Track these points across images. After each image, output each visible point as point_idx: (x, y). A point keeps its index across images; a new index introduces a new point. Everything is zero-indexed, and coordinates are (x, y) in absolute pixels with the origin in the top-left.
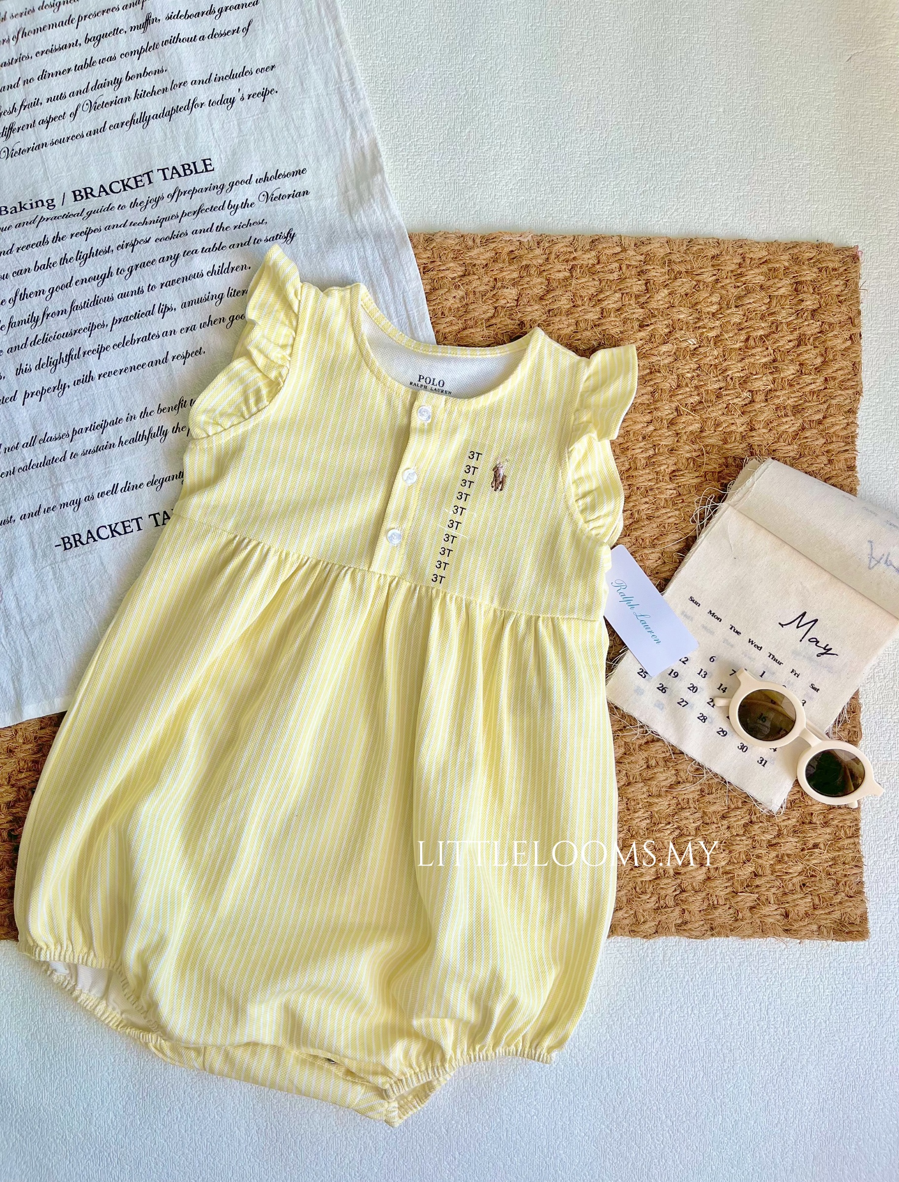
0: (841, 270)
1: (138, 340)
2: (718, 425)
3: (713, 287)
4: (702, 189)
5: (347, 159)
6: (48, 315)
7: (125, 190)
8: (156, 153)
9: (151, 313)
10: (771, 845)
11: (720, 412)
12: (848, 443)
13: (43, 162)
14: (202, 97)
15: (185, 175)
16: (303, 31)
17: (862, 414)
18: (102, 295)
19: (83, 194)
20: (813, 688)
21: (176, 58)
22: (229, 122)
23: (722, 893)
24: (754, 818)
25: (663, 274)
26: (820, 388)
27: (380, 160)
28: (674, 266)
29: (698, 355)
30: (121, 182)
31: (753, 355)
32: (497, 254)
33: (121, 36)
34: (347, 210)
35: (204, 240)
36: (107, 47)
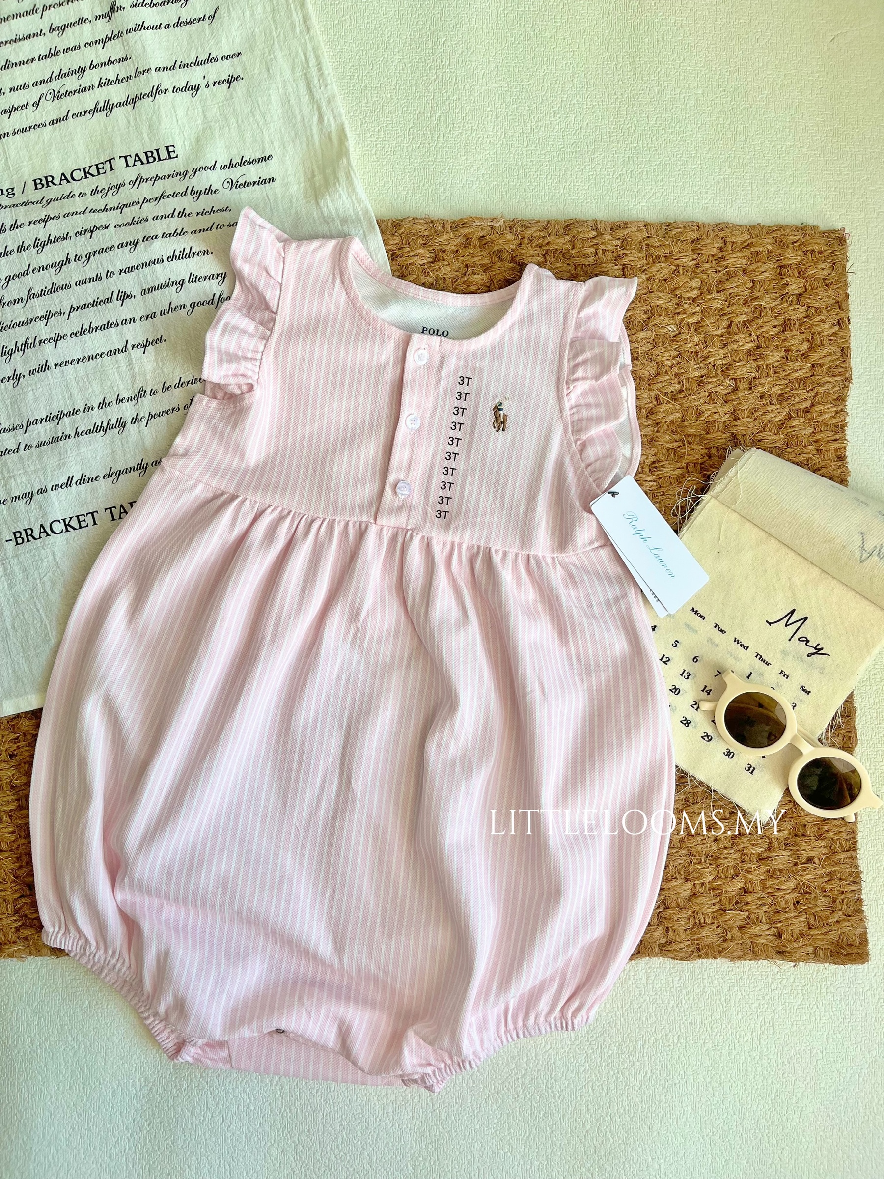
0: (827, 253)
2: (699, 414)
3: (693, 271)
4: (681, 172)
5: (313, 145)
6: (4, 304)
7: (86, 177)
8: (119, 140)
9: (108, 300)
10: (761, 859)
11: (702, 401)
12: (837, 432)
13: (5, 153)
14: (166, 83)
15: (148, 162)
16: (269, 18)
17: (852, 402)
18: (60, 282)
19: (44, 182)
20: (804, 690)
21: (140, 45)
22: (194, 109)
23: (709, 910)
25: (641, 259)
26: (807, 375)
27: (346, 144)
28: (652, 250)
29: (678, 341)
30: (82, 170)
31: (735, 341)
32: (467, 239)
33: (86, 26)
34: (313, 196)
35: (165, 225)
36: (71, 37)
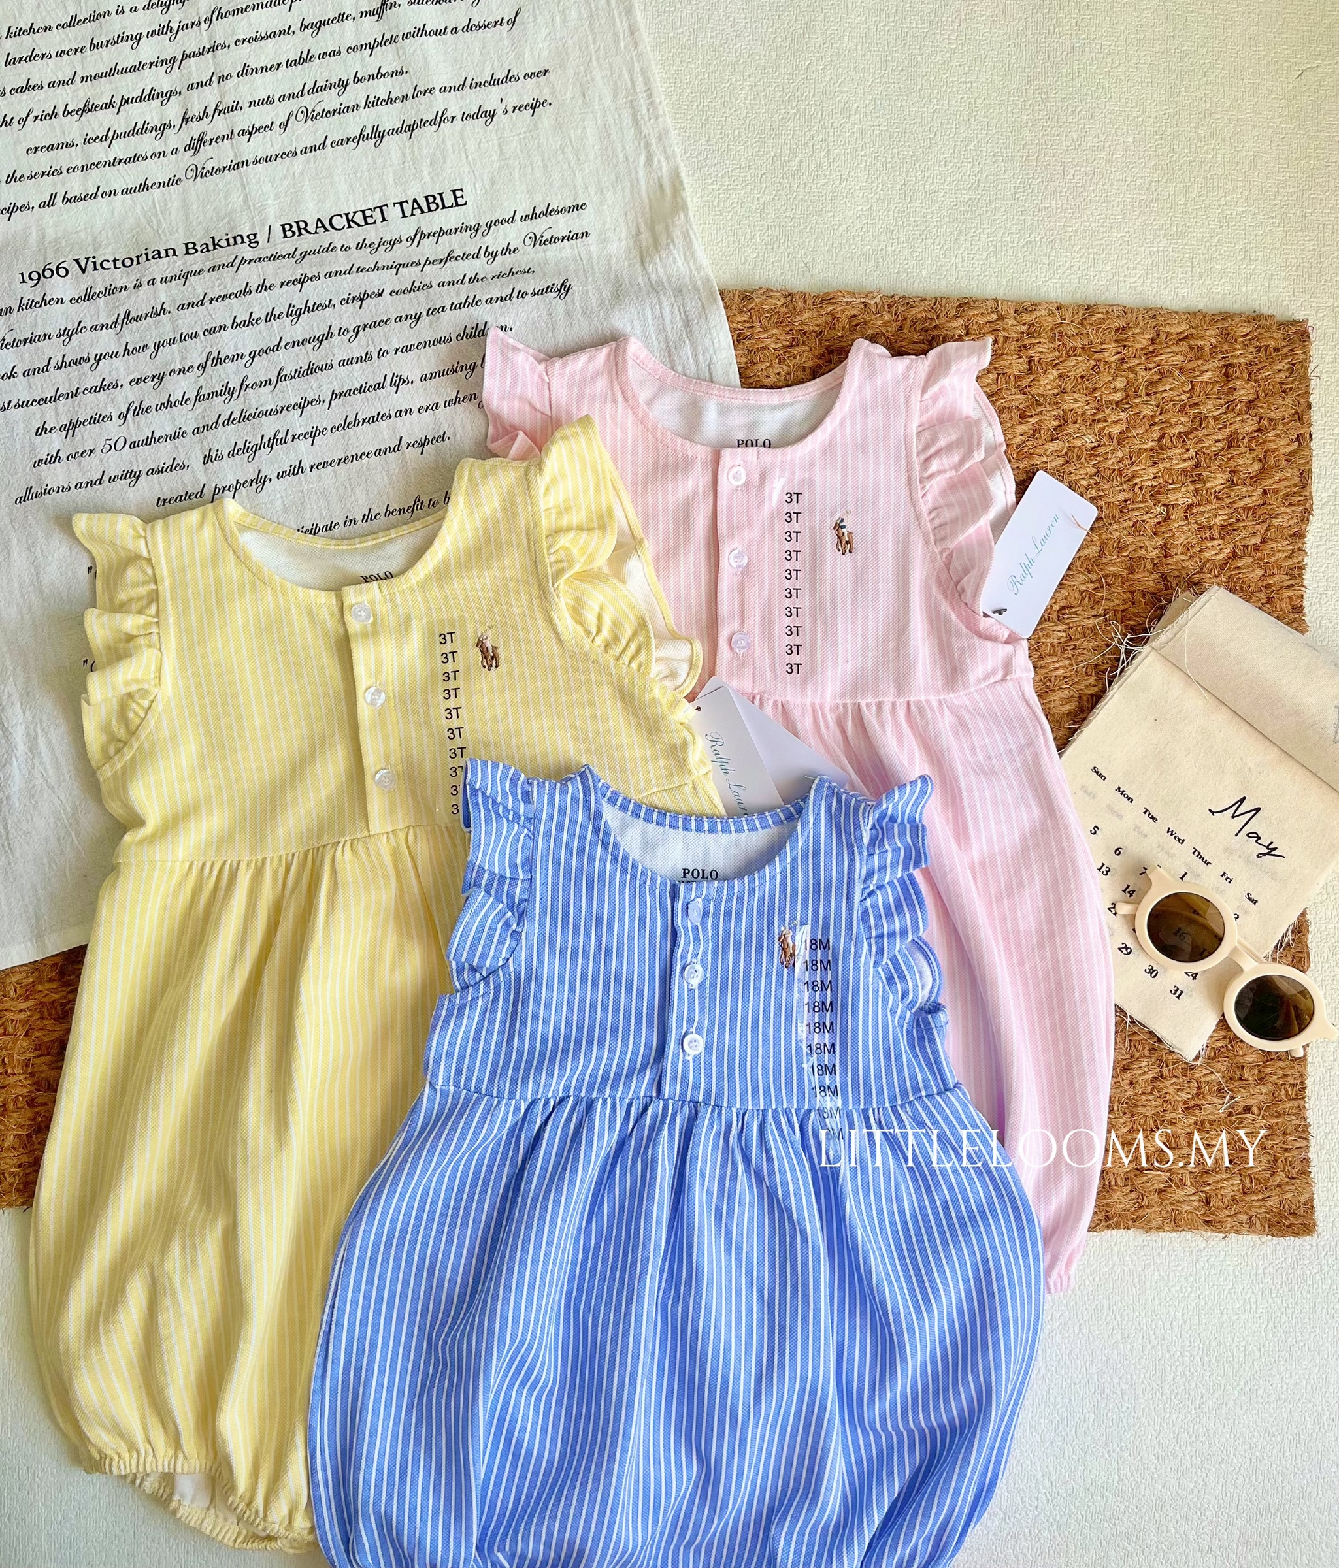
0: (1286, 350)
1: (364, 420)
2: (1121, 548)
3: (1117, 368)
4: (1103, 242)
5: (639, 192)
6: (247, 387)
7: (350, 227)
8: (391, 182)
9: (379, 386)
10: (1188, 1109)
11: (1125, 532)
12: (1292, 577)
13: (244, 187)
14: (453, 108)
15: (430, 210)
16: (586, 26)
17: (1312, 539)
18: (319, 362)
19: (295, 229)
20: (1249, 899)
21: (420, 56)
22: (487, 142)
23: (1122, 1170)
24: (1166, 1071)
25: (1052, 350)
26: (1256, 503)
27: (683, 194)
28: (1066, 340)
29: (1096, 456)
30: (344, 216)
31: (1170, 458)
32: (833, 319)
33: (349, 24)
34: (638, 258)
35: (453, 294)
36: (328, 39)
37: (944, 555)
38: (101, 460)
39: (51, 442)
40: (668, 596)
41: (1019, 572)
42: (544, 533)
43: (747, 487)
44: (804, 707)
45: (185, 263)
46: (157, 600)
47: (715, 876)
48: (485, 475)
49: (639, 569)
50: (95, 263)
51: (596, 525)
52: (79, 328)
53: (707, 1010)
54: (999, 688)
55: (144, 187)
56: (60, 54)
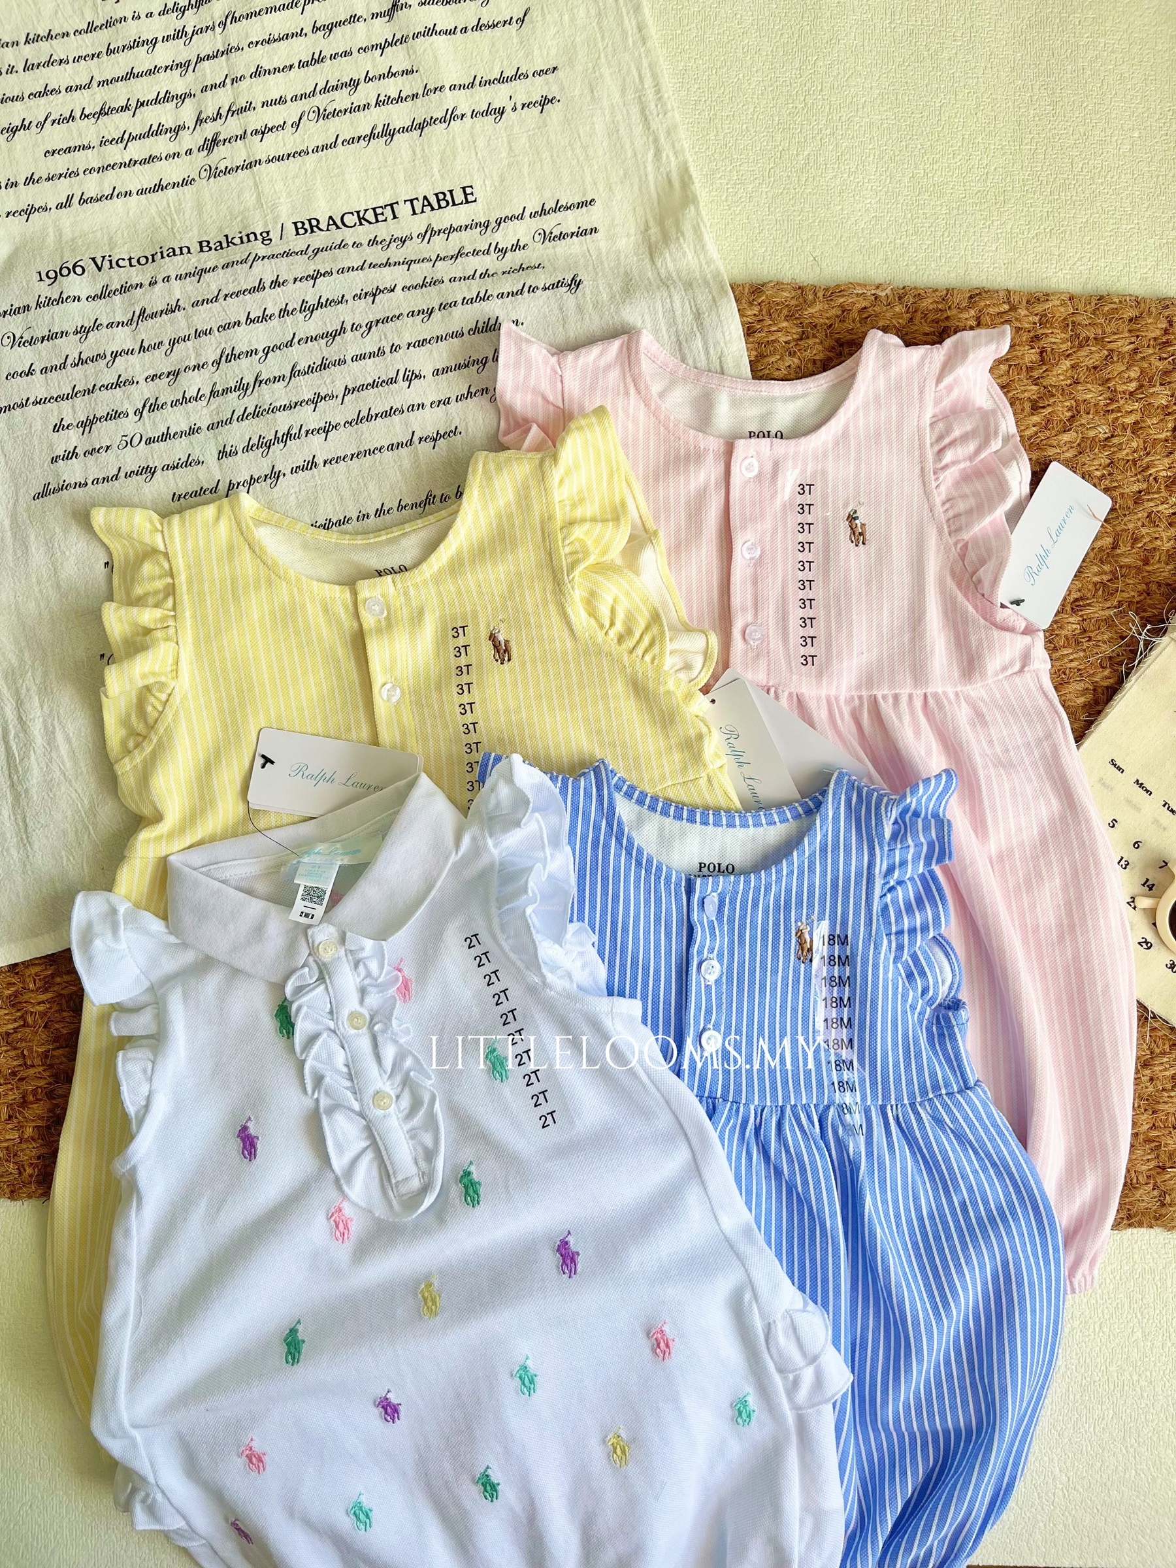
1: (377, 415)
2: (1135, 540)
3: (1131, 358)
4: (1113, 233)
5: (648, 187)
6: (261, 382)
7: (361, 224)
8: (402, 179)
9: (392, 381)
11: (1140, 524)
13: (256, 185)
14: (463, 106)
15: (440, 207)
16: (594, 24)
18: (332, 357)
19: (307, 226)
21: (431, 55)
22: (497, 139)
25: (1064, 341)
27: (693, 187)
28: (1079, 330)
29: (1110, 447)
30: (355, 214)
32: (843, 312)
33: (360, 26)
34: (647, 253)
35: (465, 289)
36: (340, 39)
37: (959, 546)
38: (117, 457)
39: (68, 438)
40: (680, 589)
41: (1035, 564)
42: (559, 524)
43: (759, 478)
44: (819, 699)
45: (199, 261)
46: (174, 594)
47: (730, 870)
48: (499, 468)
49: (652, 559)
50: (111, 261)
51: (609, 516)
52: (96, 326)
53: (724, 1006)
54: (1017, 680)
55: (159, 187)
56: (77, 60)
